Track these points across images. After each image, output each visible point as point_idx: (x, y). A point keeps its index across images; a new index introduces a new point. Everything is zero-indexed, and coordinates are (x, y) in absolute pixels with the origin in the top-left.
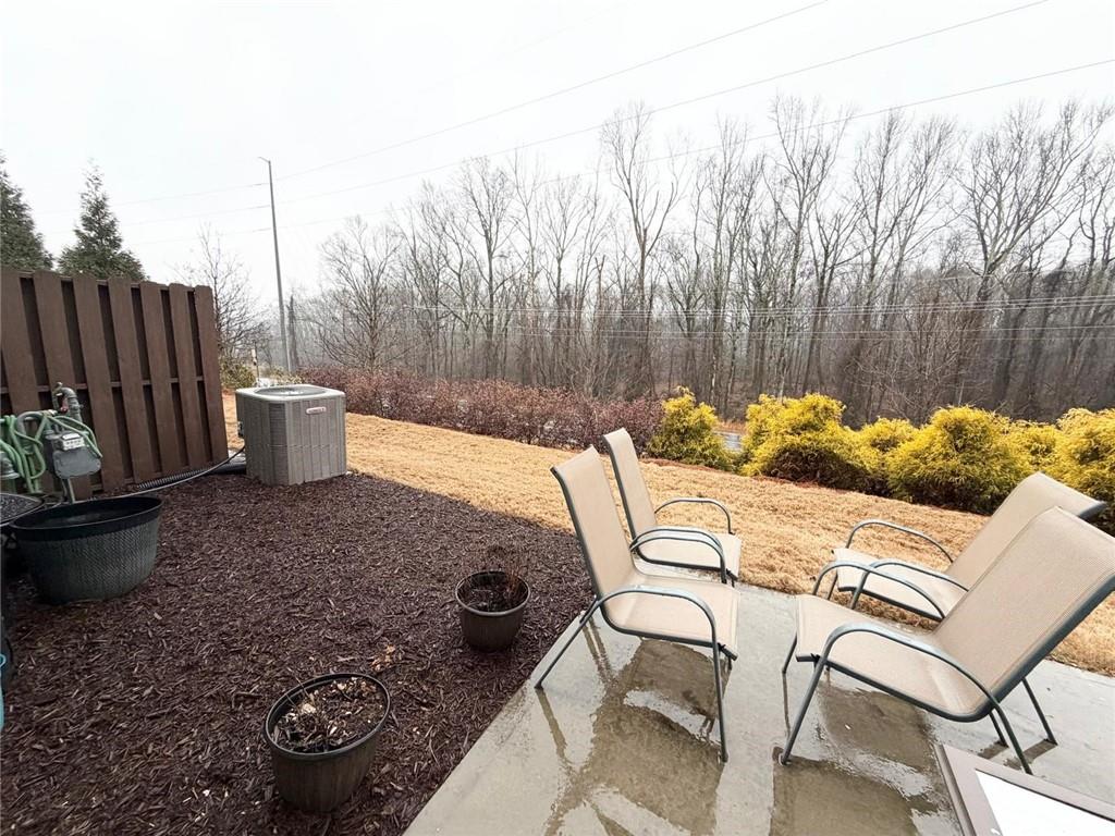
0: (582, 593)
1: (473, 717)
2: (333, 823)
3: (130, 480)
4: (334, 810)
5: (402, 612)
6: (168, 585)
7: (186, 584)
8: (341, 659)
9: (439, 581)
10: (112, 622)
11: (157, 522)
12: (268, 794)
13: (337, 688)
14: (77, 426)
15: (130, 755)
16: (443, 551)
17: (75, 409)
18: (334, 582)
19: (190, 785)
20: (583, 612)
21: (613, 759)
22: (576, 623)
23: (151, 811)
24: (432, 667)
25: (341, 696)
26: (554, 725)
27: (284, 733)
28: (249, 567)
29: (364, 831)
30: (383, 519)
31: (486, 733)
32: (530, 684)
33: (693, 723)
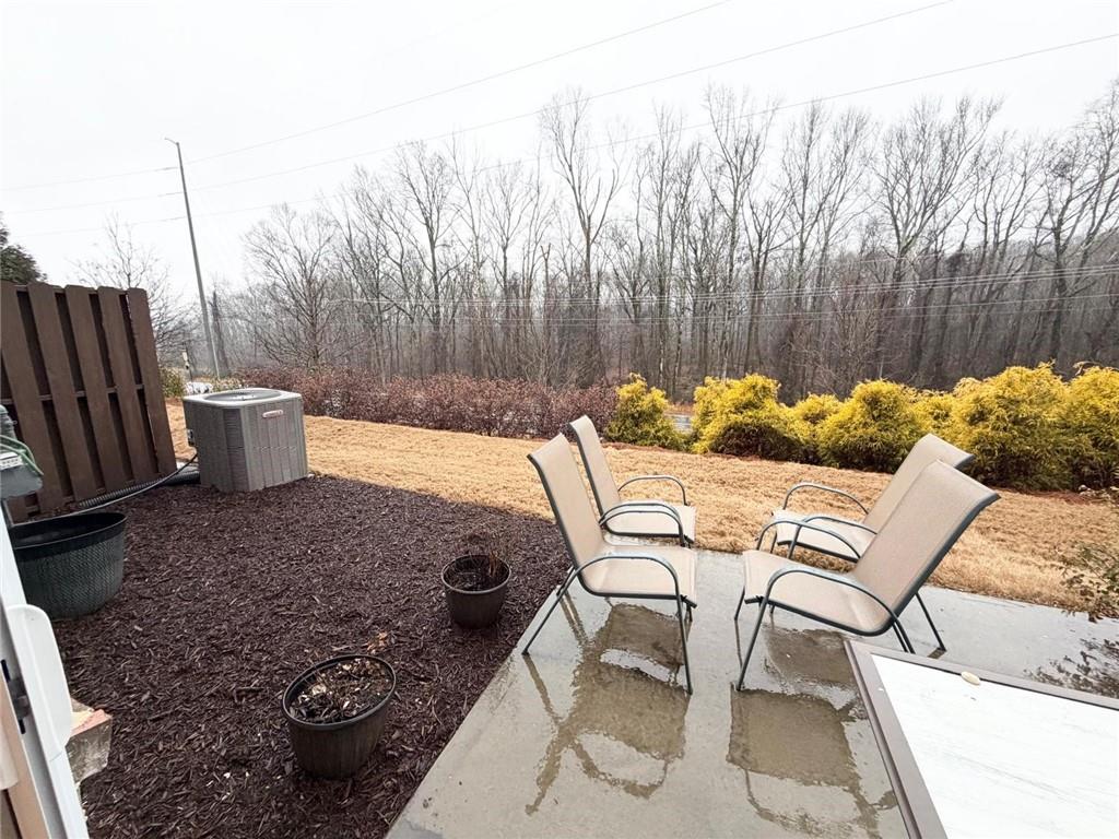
0: (556, 570)
1: (469, 685)
2: (353, 785)
3: (70, 498)
4: (353, 774)
5: (389, 601)
6: (141, 598)
7: (159, 595)
8: (336, 649)
9: (420, 570)
10: (89, 638)
11: (123, 537)
12: (288, 768)
13: (342, 670)
15: (141, 754)
16: (420, 543)
17: (8, 426)
18: (315, 581)
19: (210, 770)
20: (559, 587)
22: (553, 597)
23: (177, 797)
24: (425, 646)
25: (348, 676)
26: (540, 686)
27: (300, 712)
28: (225, 574)
29: (383, 788)
30: (354, 518)
31: (483, 696)
32: (517, 653)
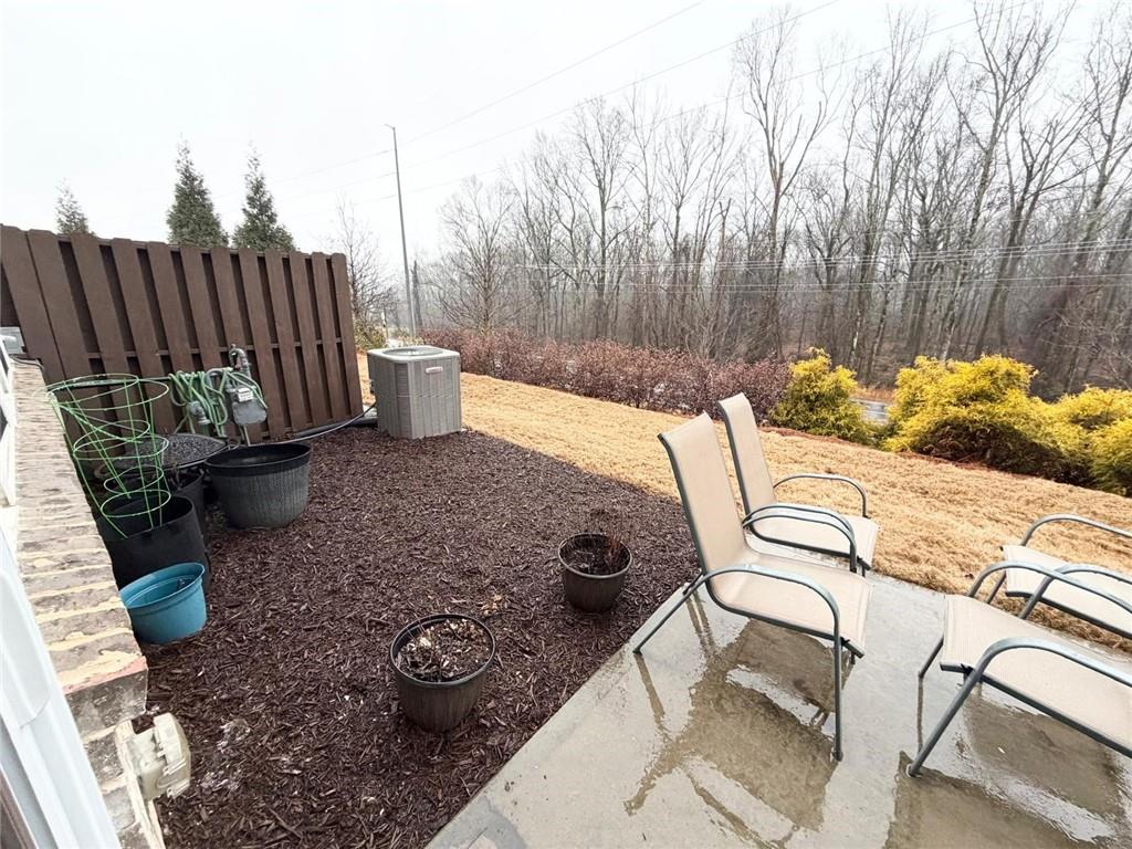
0: (687, 564)
1: (572, 671)
2: (446, 743)
3: (287, 429)
4: (447, 731)
5: (509, 565)
6: (318, 520)
7: (330, 521)
8: (455, 601)
9: (544, 538)
10: (276, 547)
11: (308, 467)
12: (394, 708)
13: (449, 627)
14: (247, 381)
15: (292, 657)
16: (548, 510)
17: (245, 367)
18: (449, 531)
19: (335, 689)
20: (687, 584)
21: (712, 734)
22: (678, 595)
23: (307, 705)
24: (535, 618)
25: (453, 634)
26: (651, 691)
27: (406, 659)
28: (380, 511)
29: (471, 756)
30: (493, 475)
31: (584, 687)
32: (629, 647)
33: (805, 713)
